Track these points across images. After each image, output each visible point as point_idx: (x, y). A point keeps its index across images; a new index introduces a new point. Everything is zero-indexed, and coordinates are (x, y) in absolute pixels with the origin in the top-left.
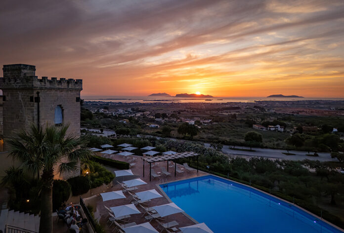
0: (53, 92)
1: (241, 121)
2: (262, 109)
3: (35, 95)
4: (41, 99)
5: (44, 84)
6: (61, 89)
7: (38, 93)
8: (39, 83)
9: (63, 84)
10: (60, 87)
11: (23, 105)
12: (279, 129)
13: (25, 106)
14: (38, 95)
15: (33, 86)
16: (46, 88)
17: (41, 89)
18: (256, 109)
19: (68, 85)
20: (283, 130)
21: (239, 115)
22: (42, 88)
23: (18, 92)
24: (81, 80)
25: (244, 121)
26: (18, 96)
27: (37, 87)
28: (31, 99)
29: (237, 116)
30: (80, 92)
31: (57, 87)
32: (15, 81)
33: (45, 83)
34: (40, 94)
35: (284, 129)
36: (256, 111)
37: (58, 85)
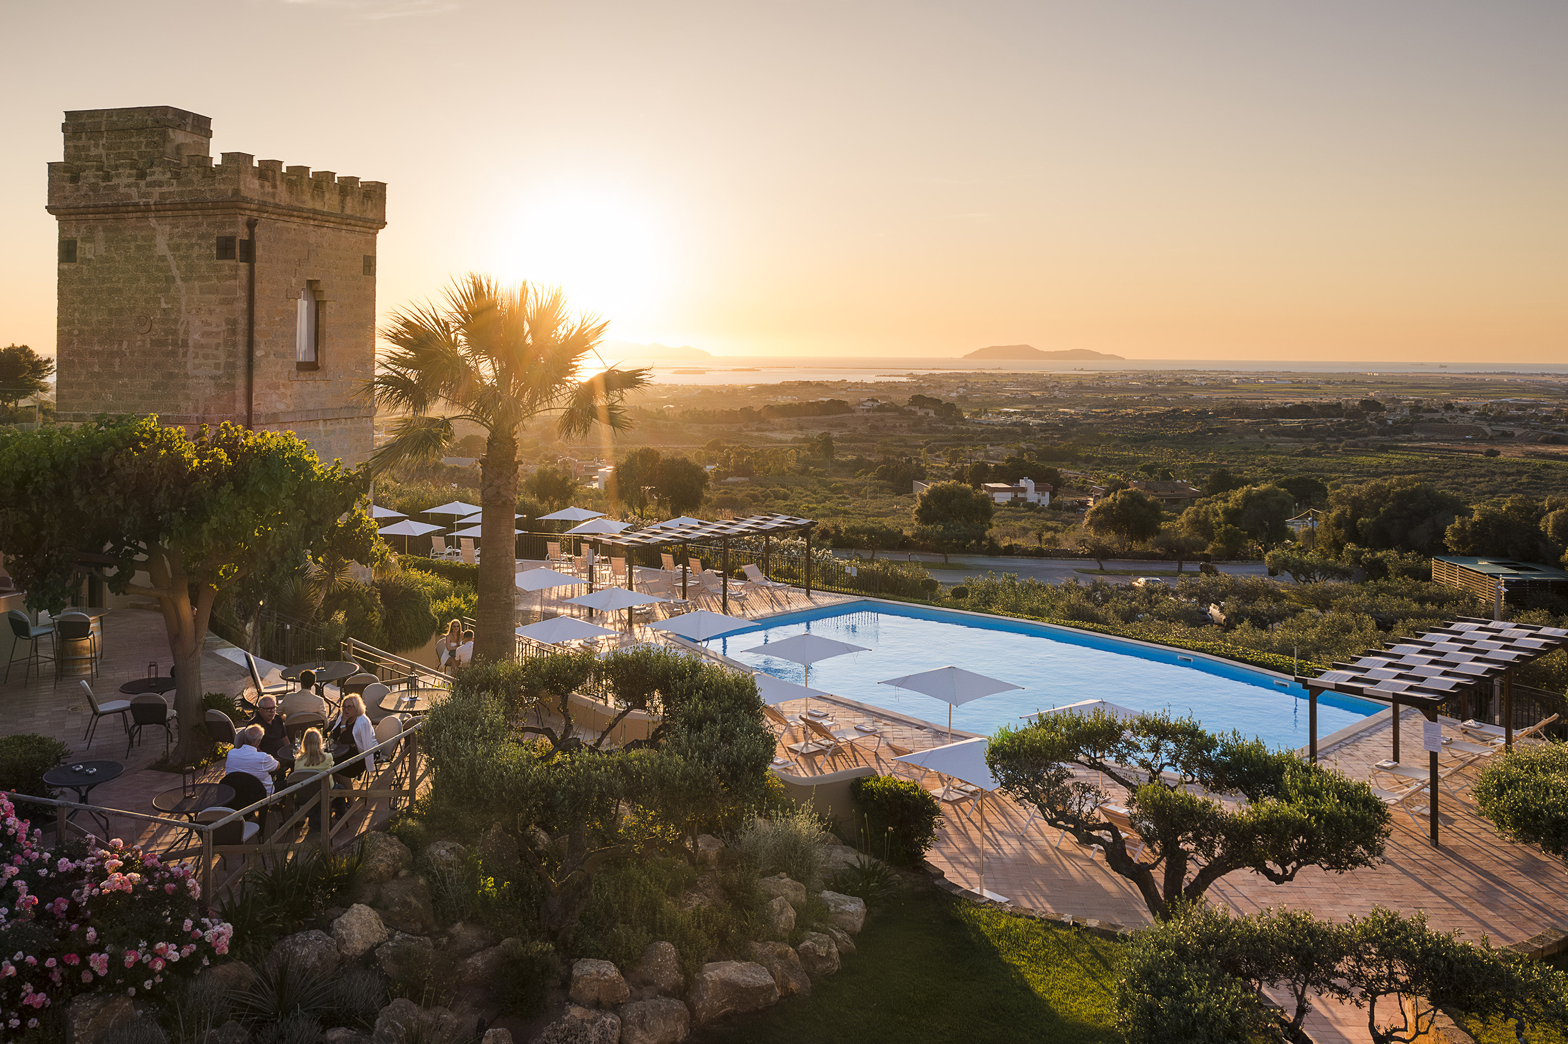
0: (294, 224)
1: (858, 466)
2: (948, 410)
3: (242, 233)
4: (259, 252)
5: (270, 190)
6: (323, 214)
7: (251, 224)
8: (256, 183)
9: (327, 195)
10: (318, 206)
11: (175, 272)
12: (1032, 496)
13: (185, 280)
14: (252, 234)
15: (237, 192)
16: (277, 206)
17: (263, 207)
18: (921, 413)
19: (343, 202)
20: (1046, 500)
21: (841, 439)
22: (264, 203)
23: (153, 222)
24: (383, 185)
25: (870, 466)
26: (153, 238)
27: (251, 201)
28: (225, 248)
29: (836, 444)
30: (375, 234)
31: (310, 205)
32: (142, 175)
33: (274, 186)
34: (256, 230)
35: (1053, 495)
36: (921, 419)
37: (313, 197)
